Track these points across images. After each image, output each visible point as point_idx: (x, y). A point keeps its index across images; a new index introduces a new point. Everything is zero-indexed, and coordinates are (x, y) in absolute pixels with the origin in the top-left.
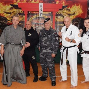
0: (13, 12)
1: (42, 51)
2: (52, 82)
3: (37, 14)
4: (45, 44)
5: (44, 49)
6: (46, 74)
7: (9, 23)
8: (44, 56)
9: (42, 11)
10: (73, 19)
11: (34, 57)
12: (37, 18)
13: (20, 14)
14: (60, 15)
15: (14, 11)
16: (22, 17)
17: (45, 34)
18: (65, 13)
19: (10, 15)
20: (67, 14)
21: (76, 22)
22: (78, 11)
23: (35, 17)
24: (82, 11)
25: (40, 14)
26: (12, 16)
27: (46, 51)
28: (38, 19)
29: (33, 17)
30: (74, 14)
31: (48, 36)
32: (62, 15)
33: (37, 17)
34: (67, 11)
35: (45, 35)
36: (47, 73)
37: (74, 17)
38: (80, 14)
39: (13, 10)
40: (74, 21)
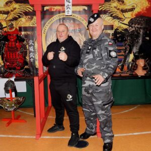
0: (12, 11)
1: (85, 83)
2: (105, 144)
3: (59, 12)
4: (89, 69)
5: (88, 78)
6: (92, 128)
7: (5, 32)
8: (88, 93)
9: (71, 4)
10: (132, 19)
11: (71, 97)
12: (60, 19)
13: (26, 14)
14: (105, 12)
15: (15, 9)
16: (32, 18)
17: (90, 48)
18: (115, 7)
19: (6, 15)
20: (118, 9)
21: (136, 26)
22: (140, 2)
23: (56, 17)
24: (147, 3)
25: (66, 10)
26: (11, 17)
27: (91, 83)
28: (63, 21)
29: (52, 19)
30: (132, 10)
31: (94, 51)
32: (110, 13)
33: (61, 17)
34: (118, 5)
35: (88, 51)
36: (94, 127)
37: (132, 15)
38: (145, 9)
39: (11, 6)
40: (132, 24)
